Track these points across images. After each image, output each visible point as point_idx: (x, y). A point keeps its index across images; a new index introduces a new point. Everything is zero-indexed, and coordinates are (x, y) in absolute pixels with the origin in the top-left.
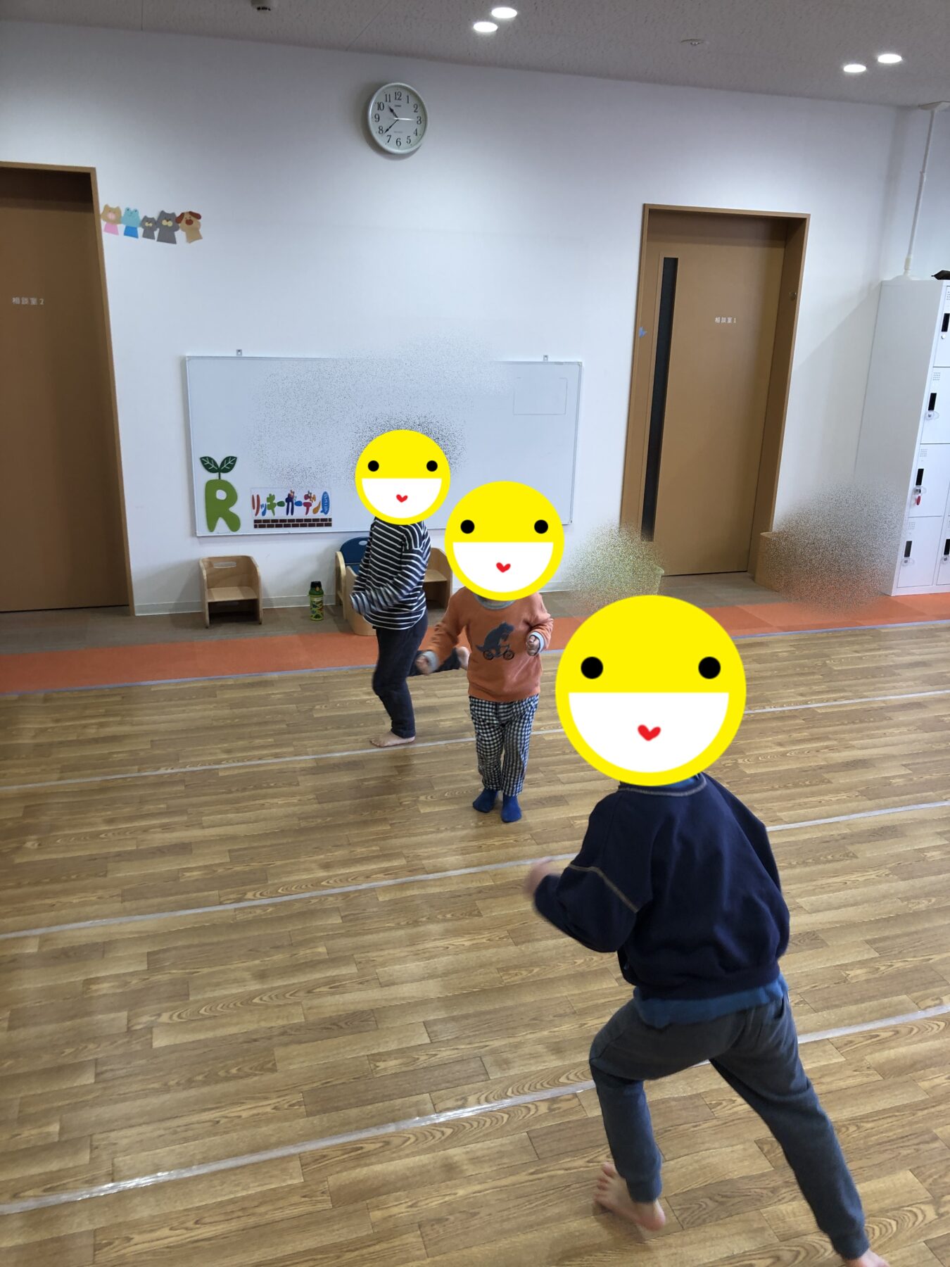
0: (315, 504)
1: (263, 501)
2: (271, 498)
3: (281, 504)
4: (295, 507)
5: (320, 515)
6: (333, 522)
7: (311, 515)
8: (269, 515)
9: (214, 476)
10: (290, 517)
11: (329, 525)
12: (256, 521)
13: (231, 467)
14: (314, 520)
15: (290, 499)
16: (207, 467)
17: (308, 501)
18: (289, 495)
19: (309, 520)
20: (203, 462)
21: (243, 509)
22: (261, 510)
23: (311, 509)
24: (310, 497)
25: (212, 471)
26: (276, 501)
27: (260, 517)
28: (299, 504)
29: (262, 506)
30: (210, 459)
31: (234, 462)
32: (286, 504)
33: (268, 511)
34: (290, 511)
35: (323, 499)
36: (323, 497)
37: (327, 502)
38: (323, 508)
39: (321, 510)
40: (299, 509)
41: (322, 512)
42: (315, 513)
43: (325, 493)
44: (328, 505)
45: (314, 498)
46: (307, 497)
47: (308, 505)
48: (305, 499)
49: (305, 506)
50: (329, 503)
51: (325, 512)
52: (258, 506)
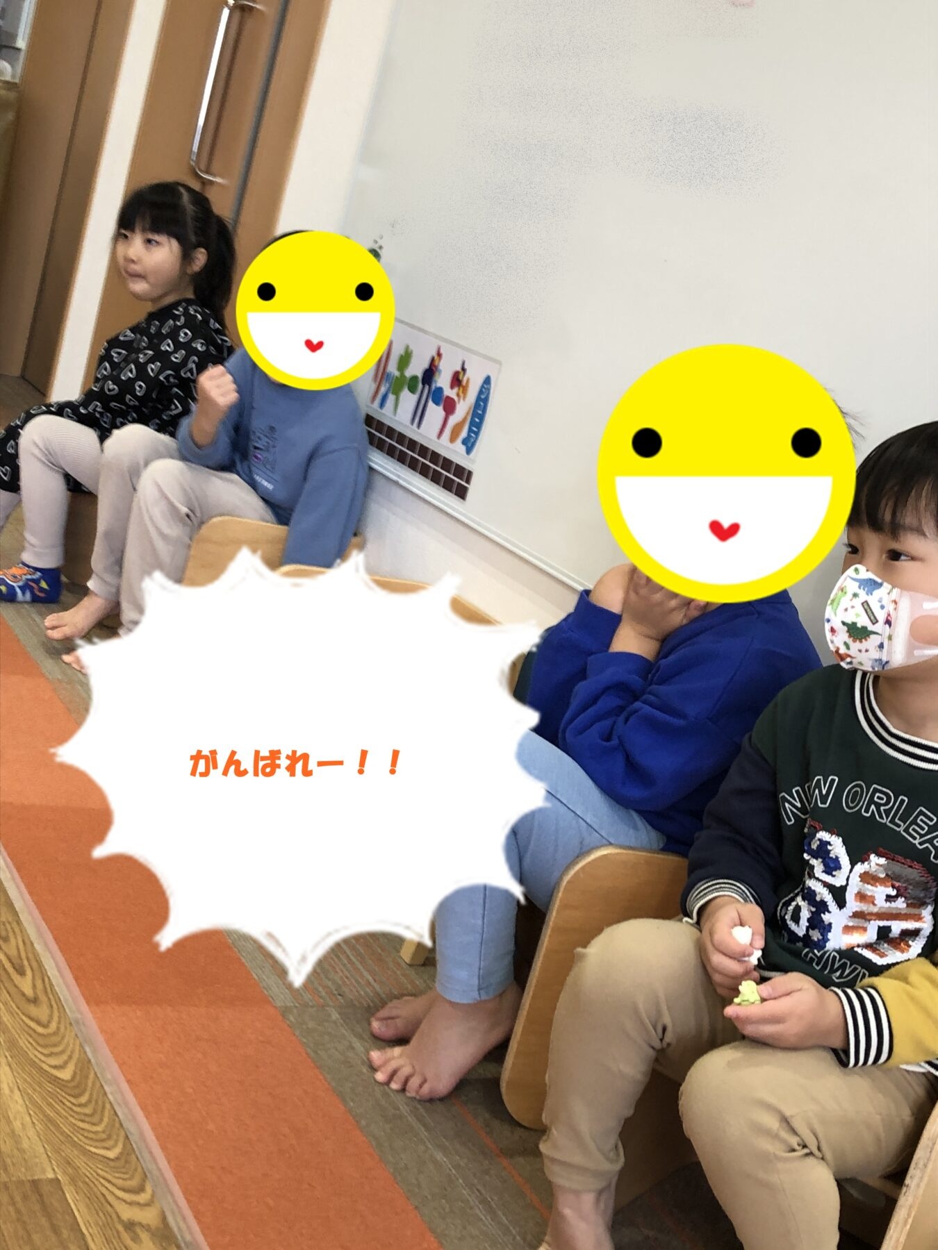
0: (463, 409)
1: (392, 365)
2: (405, 360)
3: (412, 384)
4: (430, 403)
5: (454, 451)
6: (473, 488)
7: (445, 445)
8: (387, 412)
10: (411, 432)
11: (461, 493)
14: (447, 463)
15: (430, 373)
17: (453, 393)
18: (433, 360)
19: (435, 457)
22: (383, 390)
23: (454, 420)
24: (460, 383)
26: (409, 373)
27: (376, 409)
28: (437, 396)
29: (389, 375)
32: (420, 386)
33: (391, 398)
34: (419, 415)
35: (478, 399)
36: (481, 392)
37: (480, 412)
38: (470, 430)
39: (464, 434)
40: (435, 412)
41: (464, 442)
42: (453, 439)
43: (487, 381)
44: (479, 426)
45: (465, 390)
46: (457, 381)
47: (449, 406)
48: (452, 387)
49: (445, 409)
50: (482, 418)
51: (469, 445)
52: (382, 377)
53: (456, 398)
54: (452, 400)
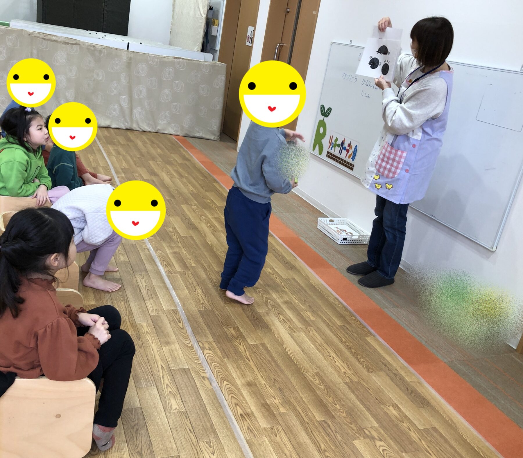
0: (351, 152)
1: (333, 141)
2: (336, 140)
3: (338, 146)
4: (343, 150)
5: (350, 160)
6: (354, 168)
7: (347, 159)
8: (332, 151)
9: (322, 118)
10: (339, 156)
11: (352, 169)
12: (328, 152)
13: (329, 114)
14: (348, 163)
15: (343, 143)
16: (321, 111)
17: (348, 148)
18: (343, 141)
19: (345, 161)
20: (321, 108)
21: (325, 142)
22: (331, 146)
23: (349, 154)
24: (350, 146)
25: (323, 114)
26: (337, 143)
27: (329, 150)
28: (345, 149)
29: (332, 143)
30: (324, 107)
31: (330, 111)
32: (340, 146)
33: (333, 148)
34: (340, 152)
35: (354, 150)
36: (355, 148)
37: (355, 152)
38: (353, 156)
39: (352, 157)
40: (344, 152)
41: (352, 158)
42: (349, 158)
43: (356, 146)
44: (355, 155)
47: (348, 151)
49: (347, 151)
51: (353, 159)
52: (331, 143)
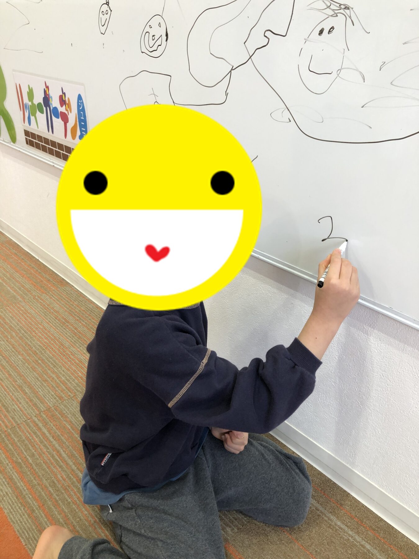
0: (72, 117)
1: (26, 100)
2: (31, 95)
3: (40, 108)
4: (53, 118)
10: (50, 136)
12: (26, 133)
15: (47, 99)
17: (63, 109)
18: (45, 92)
19: (68, 149)
22: (27, 115)
23: (70, 125)
24: (65, 102)
26: (36, 102)
27: (27, 125)
28: (55, 112)
29: (26, 105)
32: (44, 108)
33: (32, 118)
34: (50, 126)
35: (79, 111)
36: (79, 106)
37: (83, 118)
38: (81, 131)
39: (78, 133)
40: (58, 123)
41: (80, 138)
42: (74, 137)
43: (80, 97)
44: (86, 127)
45: (69, 105)
46: (63, 102)
47: (64, 118)
48: (62, 106)
49: (63, 120)
50: (85, 121)
52: (23, 107)
53: (66, 112)
54: (64, 113)
